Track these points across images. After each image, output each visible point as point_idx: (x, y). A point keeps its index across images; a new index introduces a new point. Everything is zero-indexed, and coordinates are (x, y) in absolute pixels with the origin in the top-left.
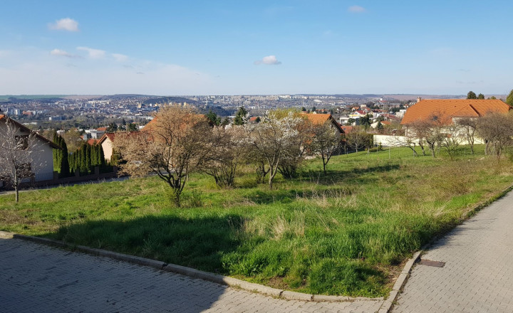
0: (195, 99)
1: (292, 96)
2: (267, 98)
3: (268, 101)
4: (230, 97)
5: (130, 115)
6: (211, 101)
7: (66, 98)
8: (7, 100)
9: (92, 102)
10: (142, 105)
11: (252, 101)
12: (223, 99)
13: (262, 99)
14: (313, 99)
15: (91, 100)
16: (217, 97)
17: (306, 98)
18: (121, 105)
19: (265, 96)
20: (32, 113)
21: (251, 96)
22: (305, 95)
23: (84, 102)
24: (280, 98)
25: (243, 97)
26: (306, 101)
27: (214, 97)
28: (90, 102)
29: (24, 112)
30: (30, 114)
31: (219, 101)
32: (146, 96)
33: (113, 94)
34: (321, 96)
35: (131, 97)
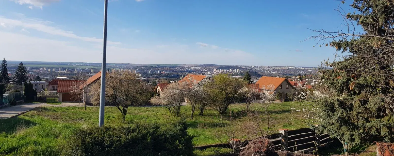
0: (244, 67)
1: (296, 67)
2: (282, 68)
3: (282, 69)
4: (262, 67)
5: (210, 74)
6: (252, 68)
7: (181, 66)
8: (156, 66)
9: (192, 68)
10: (216, 70)
11: (274, 69)
12: (258, 68)
13: (279, 68)
14: (307, 69)
15: (192, 67)
16: (255, 67)
17: (303, 69)
18: (206, 69)
19: (281, 67)
20: (165, 73)
21: (273, 67)
22: (303, 67)
23: (189, 68)
24: (289, 68)
25: (269, 67)
26: (303, 70)
27: (254, 67)
28: (191, 68)
29: (162, 72)
30: (164, 73)
31: (256, 69)
32: (219, 65)
33: (203, 64)
34: (312, 68)
35: (211, 65)
